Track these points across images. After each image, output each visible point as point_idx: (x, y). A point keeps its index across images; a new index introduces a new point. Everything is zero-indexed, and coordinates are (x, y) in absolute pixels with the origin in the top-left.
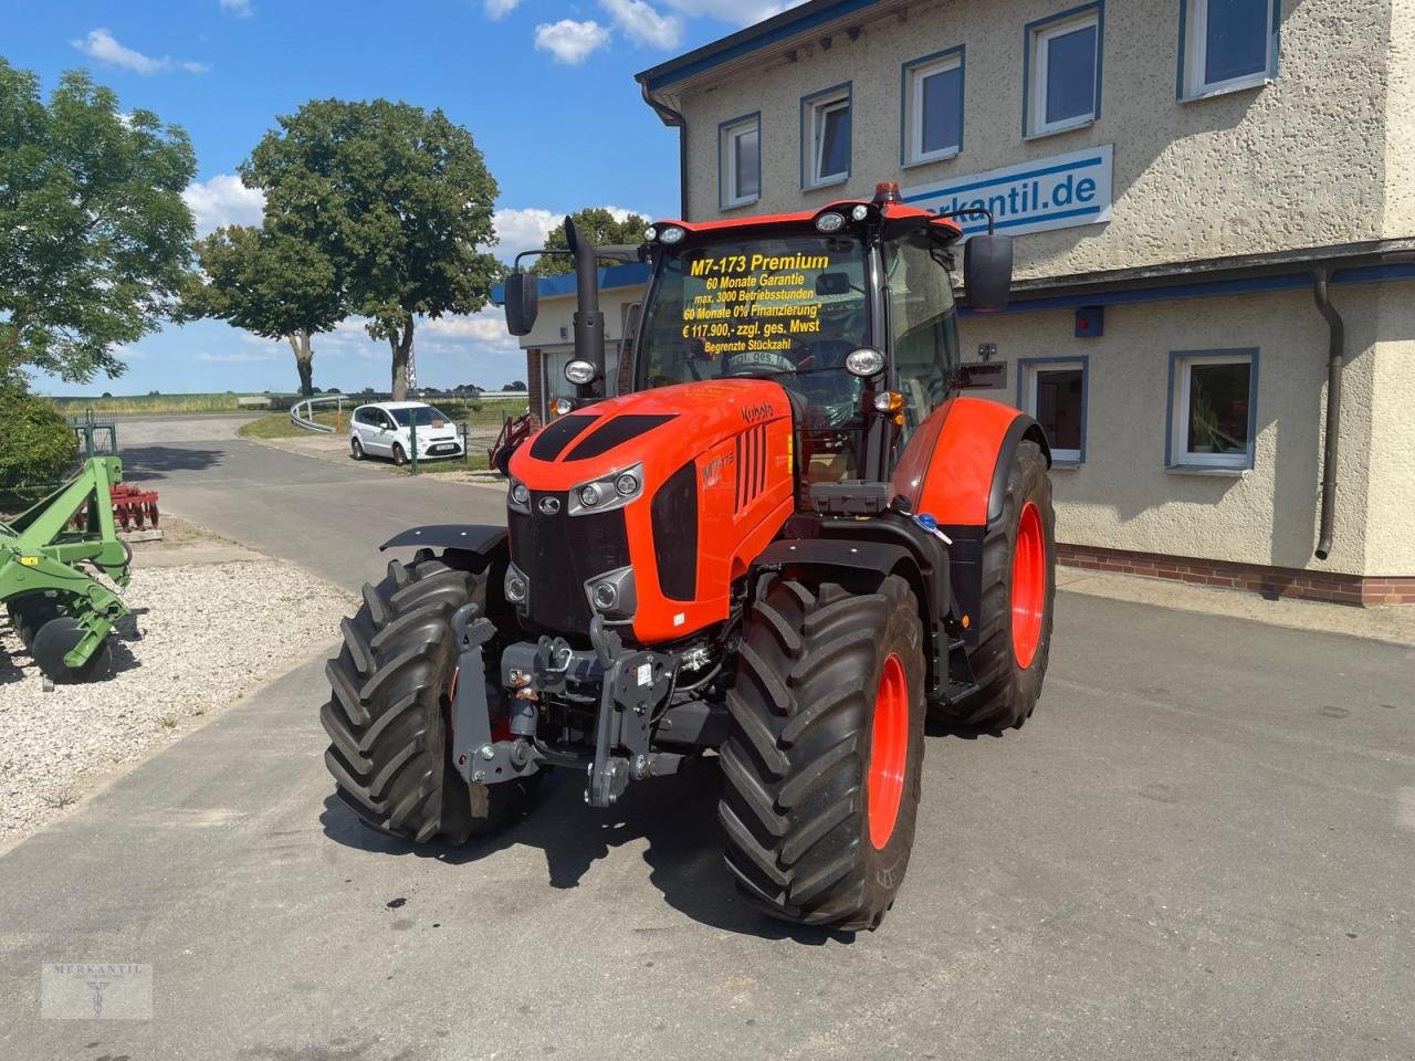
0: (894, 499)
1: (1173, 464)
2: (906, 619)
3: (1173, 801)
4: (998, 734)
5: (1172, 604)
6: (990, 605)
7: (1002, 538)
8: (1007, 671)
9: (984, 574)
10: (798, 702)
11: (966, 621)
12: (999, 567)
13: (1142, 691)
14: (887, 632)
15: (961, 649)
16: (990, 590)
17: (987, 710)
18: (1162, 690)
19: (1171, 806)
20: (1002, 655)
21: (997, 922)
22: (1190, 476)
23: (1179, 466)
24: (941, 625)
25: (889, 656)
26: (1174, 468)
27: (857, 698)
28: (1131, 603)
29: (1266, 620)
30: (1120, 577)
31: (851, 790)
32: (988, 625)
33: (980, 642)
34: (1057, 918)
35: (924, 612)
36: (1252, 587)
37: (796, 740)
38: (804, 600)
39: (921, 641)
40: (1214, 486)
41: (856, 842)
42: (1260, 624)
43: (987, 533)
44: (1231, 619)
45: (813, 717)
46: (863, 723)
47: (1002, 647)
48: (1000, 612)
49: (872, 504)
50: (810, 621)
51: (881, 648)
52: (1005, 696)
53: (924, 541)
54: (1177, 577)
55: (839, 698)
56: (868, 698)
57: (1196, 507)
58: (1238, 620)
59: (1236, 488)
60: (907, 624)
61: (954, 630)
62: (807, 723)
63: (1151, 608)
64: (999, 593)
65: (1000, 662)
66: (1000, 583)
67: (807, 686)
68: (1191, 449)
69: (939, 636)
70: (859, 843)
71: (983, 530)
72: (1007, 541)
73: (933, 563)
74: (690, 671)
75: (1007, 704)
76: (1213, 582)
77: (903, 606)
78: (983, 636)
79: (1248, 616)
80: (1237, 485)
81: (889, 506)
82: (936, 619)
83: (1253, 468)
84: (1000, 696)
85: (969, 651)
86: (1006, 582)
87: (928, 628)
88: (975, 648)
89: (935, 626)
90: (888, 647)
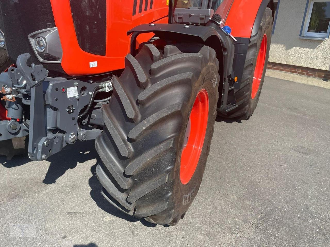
0: (214, 15)
1: (302, 35)
2: (213, 72)
3: (308, 154)
4: (240, 122)
5: (295, 81)
6: (246, 73)
7: (255, 45)
8: (248, 100)
9: (246, 61)
10: (141, 114)
11: (236, 79)
12: (252, 58)
13: (290, 109)
14: (201, 76)
15: (232, 90)
16: (247, 67)
17: (238, 114)
18: (295, 109)
19: (308, 157)
20: (248, 93)
21: (238, 216)
22: (307, 40)
23: (303, 36)
24: (227, 79)
25: (201, 90)
26: (302, 37)
27: (177, 115)
28: (282, 80)
29: (325, 87)
30: (278, 72)
31: (169, 168)
32: (244, 81)
33: (240, 88)
34: (266, 215)
35: (221, 71)
36: (320, 77)
37: (138, 137)
38: (154, 54)
39: (218, 84)
40: (315, 43)
41: (170, 194)
42: (323, 88)
43: (250, 42)
44: (314, 86)
45: (148, 125)
46: (180, 129)
47: (248, 90)
48: (249, 76)
49: (202, 19)
50: (154, 66)
51: (196, 85)
52: (245, 109)
53: (225, 38)
54: (296, 72)
55: (165, 114)
56: (184, 114)
57: (307, 50)
58: (316, 86)
59: (321, 45)
60: (213, 74)
61: (232, 82)
62: (144, 128)
63: (289, 82)
64: (250, 69)
65: (246, 96)
66: (252, 64)
67: (147, 105)
68: (308, 31)
69: (226, 83)
70: (171, 195)
71: (249, 40)
72: (257, 46)
73: (228, 49)
74: (104, 92)
75: (246, 112)
76: (308, 75)
77: (212, 64)
78: (242, 85)
79: (319, 86)
80: (322, 44)
81: (210, 19)
82: (225, 76)
83: (328, 38)
84: (244, 109)
85: (235, 91)
86: (254, 64)
87: (222, 80)
88: (238, 90)
89: (225, 79)
90: (200, 86)
